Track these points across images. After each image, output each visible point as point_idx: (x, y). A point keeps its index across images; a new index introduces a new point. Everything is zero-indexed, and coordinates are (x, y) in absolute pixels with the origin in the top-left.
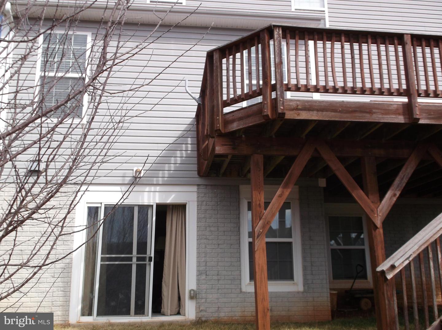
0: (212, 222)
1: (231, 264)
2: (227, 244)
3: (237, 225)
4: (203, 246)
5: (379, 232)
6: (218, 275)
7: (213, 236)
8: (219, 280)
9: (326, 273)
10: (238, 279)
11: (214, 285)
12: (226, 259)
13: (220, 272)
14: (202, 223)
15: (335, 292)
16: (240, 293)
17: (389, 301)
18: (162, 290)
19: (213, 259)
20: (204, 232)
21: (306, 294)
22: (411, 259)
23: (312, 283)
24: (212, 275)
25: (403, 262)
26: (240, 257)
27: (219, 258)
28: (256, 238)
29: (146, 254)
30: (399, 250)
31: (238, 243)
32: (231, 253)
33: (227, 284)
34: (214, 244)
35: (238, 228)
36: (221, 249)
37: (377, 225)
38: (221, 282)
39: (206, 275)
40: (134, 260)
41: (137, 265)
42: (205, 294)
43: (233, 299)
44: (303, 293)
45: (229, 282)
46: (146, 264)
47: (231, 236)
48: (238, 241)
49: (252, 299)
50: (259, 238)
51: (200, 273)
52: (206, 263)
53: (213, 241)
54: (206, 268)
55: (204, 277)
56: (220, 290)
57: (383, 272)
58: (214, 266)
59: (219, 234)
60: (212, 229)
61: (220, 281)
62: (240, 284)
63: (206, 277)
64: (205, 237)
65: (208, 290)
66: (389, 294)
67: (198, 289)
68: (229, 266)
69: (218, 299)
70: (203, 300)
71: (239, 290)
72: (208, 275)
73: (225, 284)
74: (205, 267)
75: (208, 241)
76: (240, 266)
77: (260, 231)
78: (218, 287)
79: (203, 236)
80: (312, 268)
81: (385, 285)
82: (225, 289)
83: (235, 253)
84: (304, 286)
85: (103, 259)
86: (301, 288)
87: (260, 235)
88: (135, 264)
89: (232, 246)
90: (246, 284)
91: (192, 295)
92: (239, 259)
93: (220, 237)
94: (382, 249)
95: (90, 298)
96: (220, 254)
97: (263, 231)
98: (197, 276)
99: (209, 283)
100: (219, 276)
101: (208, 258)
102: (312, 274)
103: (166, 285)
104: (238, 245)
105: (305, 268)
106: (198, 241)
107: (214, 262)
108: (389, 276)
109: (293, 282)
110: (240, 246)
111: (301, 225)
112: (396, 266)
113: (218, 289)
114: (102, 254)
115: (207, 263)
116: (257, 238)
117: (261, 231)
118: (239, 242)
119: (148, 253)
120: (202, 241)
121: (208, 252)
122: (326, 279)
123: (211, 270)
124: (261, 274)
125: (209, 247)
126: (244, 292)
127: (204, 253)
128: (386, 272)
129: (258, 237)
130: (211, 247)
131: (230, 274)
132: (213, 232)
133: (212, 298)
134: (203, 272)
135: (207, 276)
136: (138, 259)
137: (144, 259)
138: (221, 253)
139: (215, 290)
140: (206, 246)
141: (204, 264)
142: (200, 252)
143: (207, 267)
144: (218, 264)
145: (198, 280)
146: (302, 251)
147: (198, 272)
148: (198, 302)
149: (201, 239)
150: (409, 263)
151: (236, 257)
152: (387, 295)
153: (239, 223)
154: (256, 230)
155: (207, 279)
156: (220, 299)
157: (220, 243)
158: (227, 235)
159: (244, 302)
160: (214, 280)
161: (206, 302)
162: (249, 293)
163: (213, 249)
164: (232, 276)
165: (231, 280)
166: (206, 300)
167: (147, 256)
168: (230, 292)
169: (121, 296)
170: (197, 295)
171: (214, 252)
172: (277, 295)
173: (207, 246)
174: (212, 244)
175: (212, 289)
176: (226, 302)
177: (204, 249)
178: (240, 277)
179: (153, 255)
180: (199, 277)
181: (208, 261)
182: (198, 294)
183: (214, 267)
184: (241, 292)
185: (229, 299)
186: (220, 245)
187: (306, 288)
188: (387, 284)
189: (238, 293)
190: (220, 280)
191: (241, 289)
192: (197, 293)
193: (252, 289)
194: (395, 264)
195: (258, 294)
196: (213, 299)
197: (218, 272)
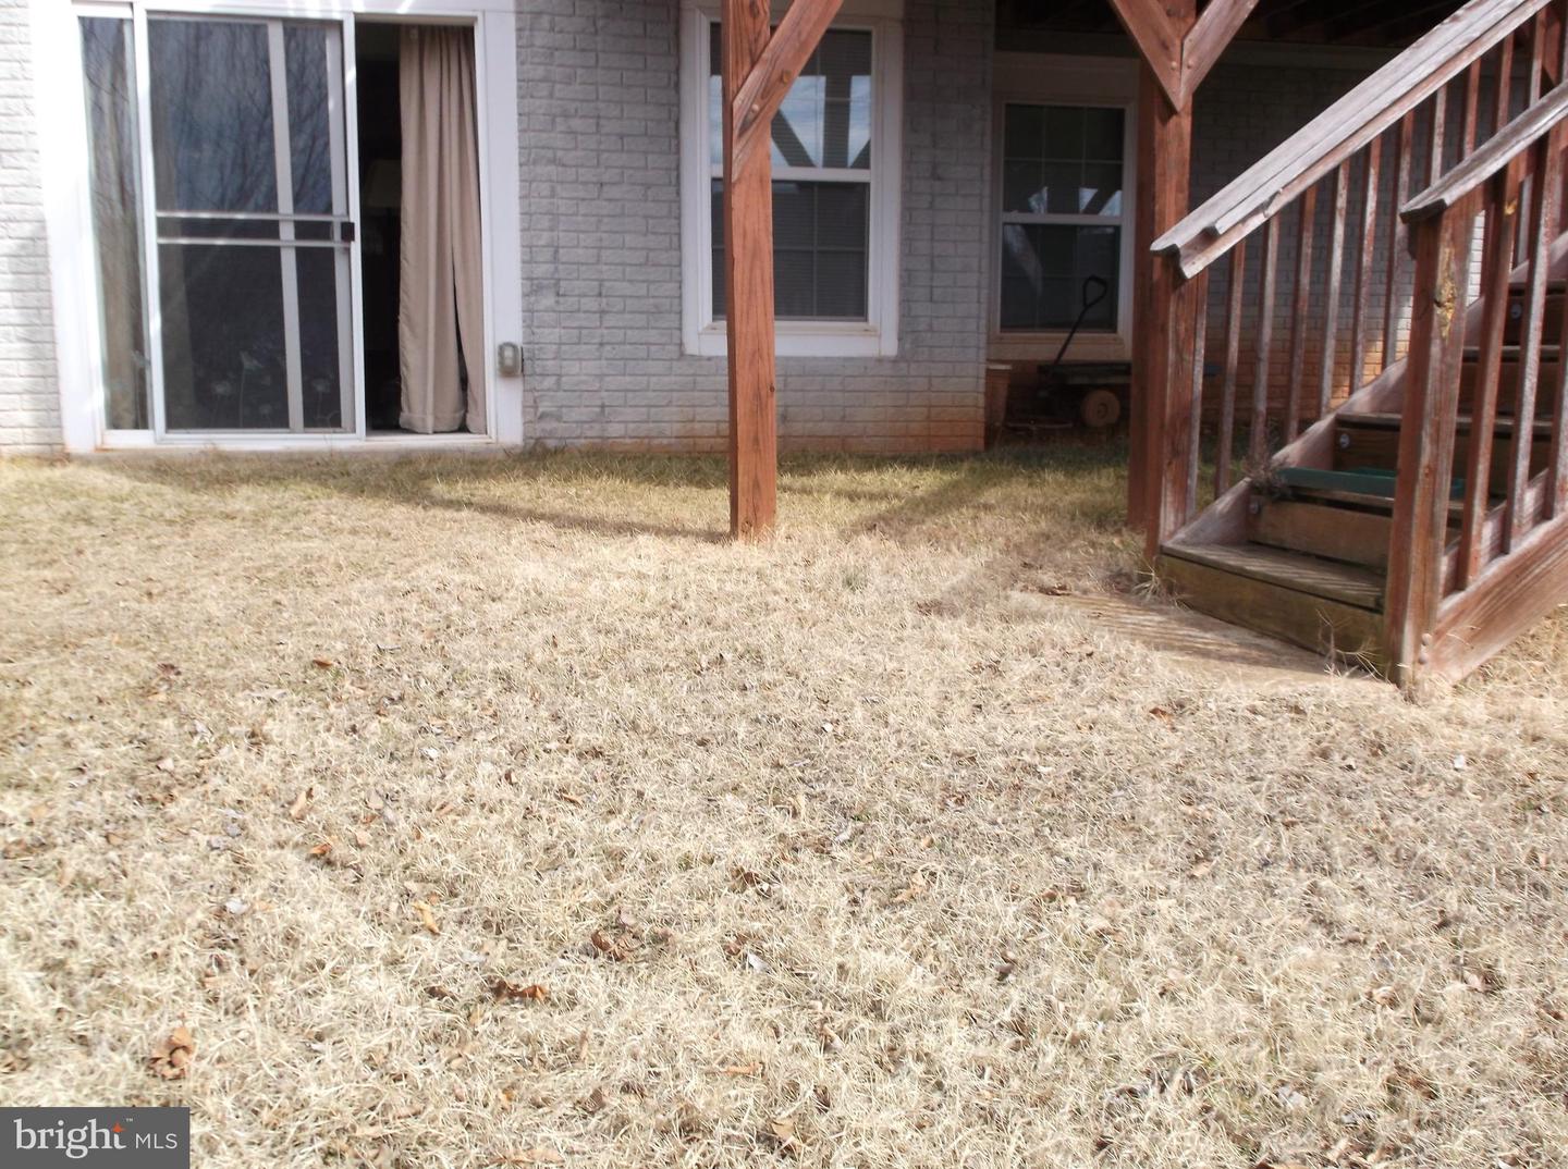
0: (574, 100)
1: (647, 257)
2: (634, 184)
3: (670, 111)
4: (545, 188)
5: (1178, 125)
6: (600, 295)
7: (580, 153)
8: (602, 312)
9: (980, 267)
10: (670, 312)
11: (584, 332)
12: (628, 238)
13: (607, 284)
14: (538, 102)
15: (1003, 367)
16: (678, 360)
17: (1179, 352)
18: (401, 349)
19: (582, 236)
20: (544, 135)
21: (903, 365)
22: (1272, 210)
23: (931, 329)
24: (579, 296)
25: (1244, 220)
26: (679, 235)
27: (604, 235)
28: (736, 133)
29: (328, 209)
30: (1238, 180)
31: (674, 181)
32: (646, 217)
33: (631, 328)
34: (585, 183)
35: (672, 125)
36: (610, 200)
37: (1173, 99)
38: (610, 320)
39: (558, 294)
40: (287, 232)
41: (300, 252)
42: (554, 359)
43: (654, 379)
44: (895, 361)
45: (641, 320)
46: (331, 250)
47: (646, 153)
48: (674, 174)
49: (718, 378)
50: (749, 132)
51: (533, 287)
52: (556, 252)
53: (581, 171)
54: (556, 269)
55: (548, 300)
56: (608, 348)
57: (1172, 254)
58: (587, 264)
59: (602, 147)
60: (576, 123)
61: (607, 317)
62: (680, 329)
63: (557, 302)
64: (550, 154)
65: (564, 348)
66: (1182, 328)
67: (529, 343)
68: (640, 265)
69: (601, 376)
70: (549, 382)
71: (674, 348)
72: (564, 295)
73: (624, 328)
74: (551, 267)
75: (560, 169)
76: (680, 265)
77: (751, 110)
78: (602, 336)
79: (543, 152)
80: (932, 279)
81: (1173, 298)
82: (624, 343)
83: (661, 218)
84: (900, 339)
85: (164, 227)
86: (889, 347)
87: (751, 124)
88: (289, 247)
89: (649, 193)
90: (700, 329)
91: (509, 362)
92: (675, 239)
93: (605, 155)
94: (1179, 190)
95: (133, 366)
96: (606, 220)
97: (761, 109)
98: (525, 295)
99: (568, 324)
100: (604, 300)
101: (561, 234)
102: (931, 300)
103: (412, 329)
104: (673, 189)
105: (907, 278)
106: (525, 168)
107: (586, 247)
108: (1192, 269)
109: (862, 325)
110: (678, 193)
111: (904, 123)
112: (1221, 232)
113: (601, 344)
114: (160, 205)
115: (561, 251)
116: (741, 134)
117: (756, 107)
118: (678, 177)
119: (338, 208)
120: (540, 169)
121: (562, 210)
122: (979, 317)
123: (575, 275)
124: (751, 270)
125: (564, 195)
126: (692, 356)
127: (547, 217)
128: (1182, 252)
129: (743, 130)
130: (575, 195)
131: (643, 292)
132: (580, 138)
133: (578, 375)
134: (545, 282)
135: (561, 299)
136: (302, 230)
137: (322, 230)
138: (614, 216)
139: (589, 347)
140: (553, 190)
141: (547, 254)
142: (533, 208)
143: (561, 267)
144: (599, 256)
145: (529, 312)
146: (903, 217)
147: (529, 283)
148: (528, 387)
149: (535, 163)
150: (1266, 226)
151: (665, 234)
152: (1177, 333)
153: (678, 105)
154: (737, 104)
155: (561, 308)
156: (608, 379)
157: (605, 178)
158: (629, 151)
159: (693, 390)
160: (585, 312)
161: (558, 387)
162: (709, 359)
163: (583, 199)
164: (652, 301)
165: (647, 312)
166: (558, 383)
167: (336, 218)
168: (644, 355)
169: (249, 364)
170: (527, 362)
171: (582, 210)
172: (806, 369)
173: (559, 188)
174: (576, 181)
175: (579, 343)
176: (630, 387)
177: (545, 201)
178: (680, 304)
179: (355, 217)
180: (533, 299)
181: (562, 243)
182: (529, 359)
183: (583, 268)
184: (682, 355)
185: (639, 378)
186: (605, 188)
187: (907, 346)
188: (1181, 297)
189: (672, 360)
190: (608, 312)
191: (681, 344)
192: (526, 355)
193: (718, 346)
194: (1217, 226)
195: (737, 336)
196: (584, 378)
197: (601, 285)
